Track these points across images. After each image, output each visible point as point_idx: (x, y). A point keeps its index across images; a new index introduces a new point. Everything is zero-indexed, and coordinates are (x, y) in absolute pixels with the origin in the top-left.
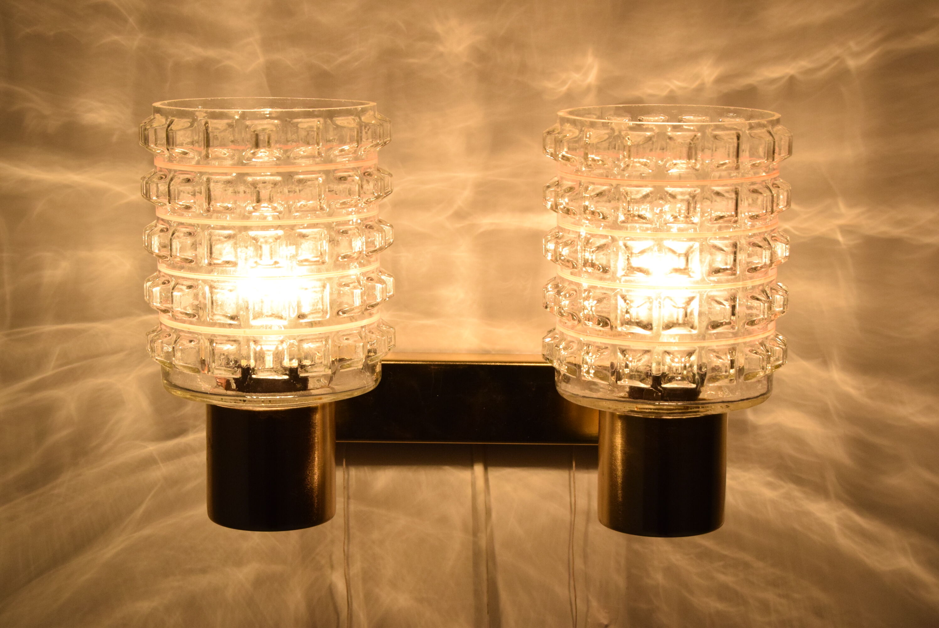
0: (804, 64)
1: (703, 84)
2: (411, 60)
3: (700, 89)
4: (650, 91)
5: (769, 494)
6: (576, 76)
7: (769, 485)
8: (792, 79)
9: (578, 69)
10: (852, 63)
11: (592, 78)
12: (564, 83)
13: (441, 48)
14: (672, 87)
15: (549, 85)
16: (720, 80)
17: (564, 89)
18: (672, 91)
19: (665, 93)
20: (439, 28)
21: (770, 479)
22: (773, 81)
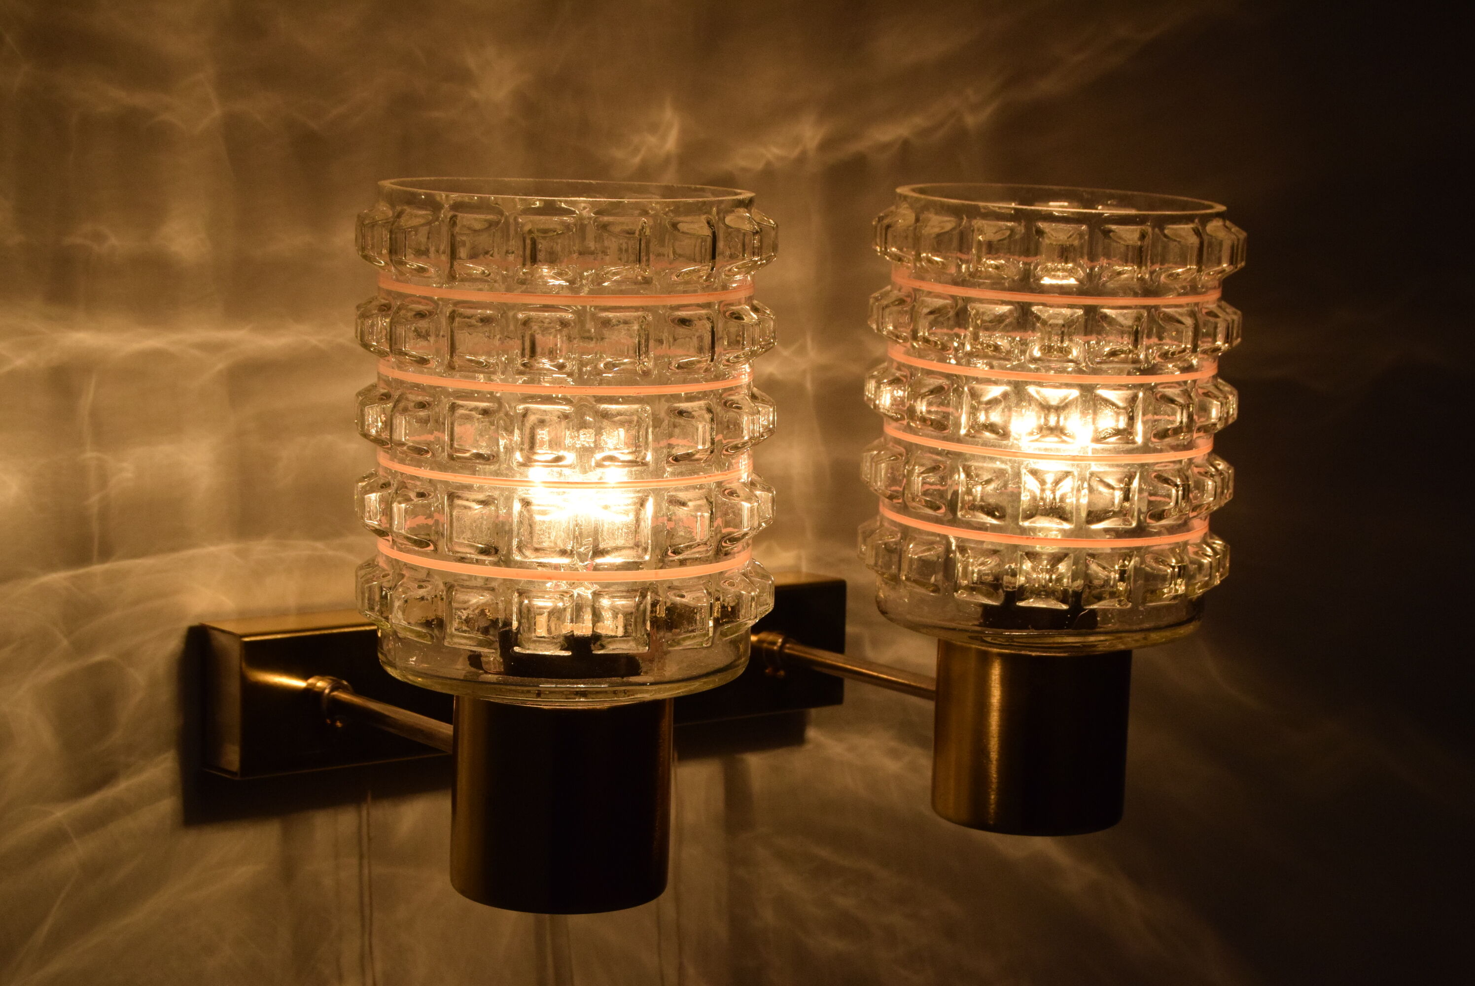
0: (919, 121)
1: (804, 153)
2: (436, 114)
3: (801, 160)
4: (742, 163)
5: (892, 766)
6: (652, 140)
7: (894, 754)
8: (906, 144)
9: (654, 128)
10: (971, 121)
11: (671, 143)
12: (637, 150)
13: (475, 94)
14: (769, 156)
15: (618, 154)
16: (826, 145)
17: (637, 160)
18: (768, 163)
19: (760, 166)
20: (471, 62)
21: (893, 744)
22: (885, 147)
